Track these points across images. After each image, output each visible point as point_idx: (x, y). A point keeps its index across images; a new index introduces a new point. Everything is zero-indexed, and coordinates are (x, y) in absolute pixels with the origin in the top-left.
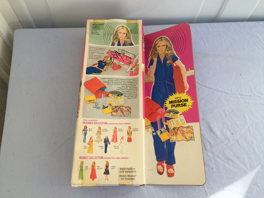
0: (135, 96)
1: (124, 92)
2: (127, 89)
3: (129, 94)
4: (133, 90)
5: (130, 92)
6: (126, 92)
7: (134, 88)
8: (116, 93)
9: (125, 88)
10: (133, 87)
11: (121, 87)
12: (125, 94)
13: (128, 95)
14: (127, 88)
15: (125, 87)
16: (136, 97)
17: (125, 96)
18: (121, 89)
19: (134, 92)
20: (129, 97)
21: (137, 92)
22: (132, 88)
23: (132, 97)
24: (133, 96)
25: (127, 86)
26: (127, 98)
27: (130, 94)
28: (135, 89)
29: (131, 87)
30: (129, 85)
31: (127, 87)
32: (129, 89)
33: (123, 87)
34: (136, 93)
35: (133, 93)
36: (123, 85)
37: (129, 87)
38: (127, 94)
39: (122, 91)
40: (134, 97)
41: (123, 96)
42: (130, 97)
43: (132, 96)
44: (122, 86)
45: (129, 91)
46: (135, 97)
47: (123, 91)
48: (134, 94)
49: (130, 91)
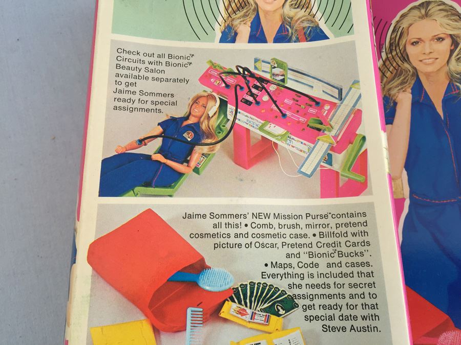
0: (364, 318)
1: (300, 286)
2: (314, 271)
3: (327, 302)
4: (347, 281)
5: (333, 291)
6: (313, 286)
7: (356, 270)
8: (262, 299)
9: (306, 266)
10: (344, 260)
11: (284, 260)
12: (307, 302)
13: (324, 307)
14: (317, 265)
15: (305, 259)
16: (373, 323)
17: (309, 313)
18: (281, 271)
19: (359, 291)
20: (331, 318)
21: (372, 291)
22: (345, 270)
23: (348, 324)
24: (355, 318)
25: (311, 255)
26: (317, 325)
27: (332, 302)
28: (360, 274)
29: (336, 260)
30: (322, 250)
31: (316, 260)
32: (323, 269)
33: (294, 261)
34: (370, 302)
35: (352, 296)
36: (291, 251)
37: (322, 262)
38: (317, 302)
39: (290, 281)
40: (360, 323)
41: (297, 315)
42: (337, 323)
43: (347, 318)
44: (288, 256)
45: (327, 281)
46: (365, 323)
47: (297, 281)
48: (358, 301)
49: (331, 281)
